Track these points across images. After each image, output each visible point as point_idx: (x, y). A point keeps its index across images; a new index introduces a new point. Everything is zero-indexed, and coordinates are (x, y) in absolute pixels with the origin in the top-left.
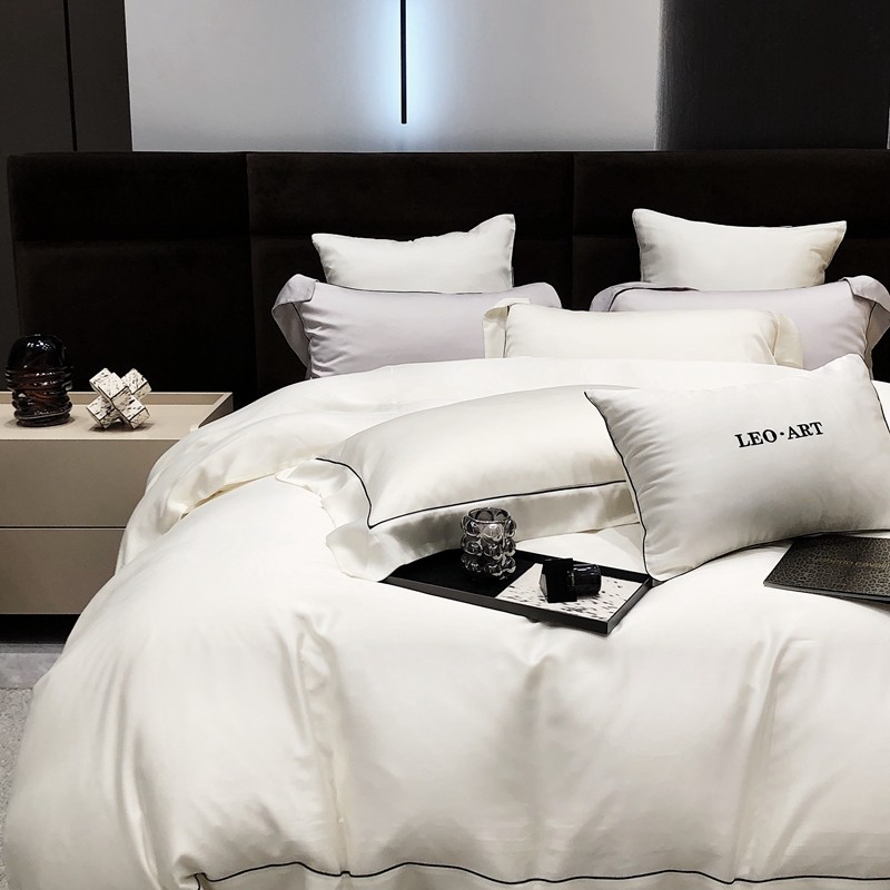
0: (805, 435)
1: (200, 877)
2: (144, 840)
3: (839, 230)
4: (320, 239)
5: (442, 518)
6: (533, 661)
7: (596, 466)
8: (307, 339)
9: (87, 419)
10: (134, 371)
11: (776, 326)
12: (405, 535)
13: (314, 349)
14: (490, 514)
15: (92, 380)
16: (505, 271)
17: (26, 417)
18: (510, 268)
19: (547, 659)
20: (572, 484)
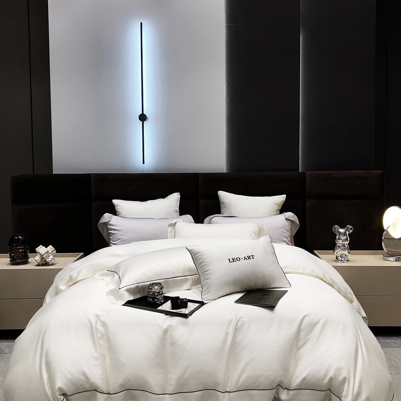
0: (249, 259)
1: (64, 395)
2: (48, 384)
3: (283, 197)
4: (115, 201)
5: (142, 286)
6: (165, 327)
7: (190, 270)
8: (109, 234)
9: (34, 263)
10: (50, 246)
11: (260, 228)
12: (130, 291)
13: (111, 237)
14: (156, 284)
15: (36, 249)
16: (176, 211)
17: (14, 262)
18: (178, 210)
19: (170, 326)
20: (183, 275)
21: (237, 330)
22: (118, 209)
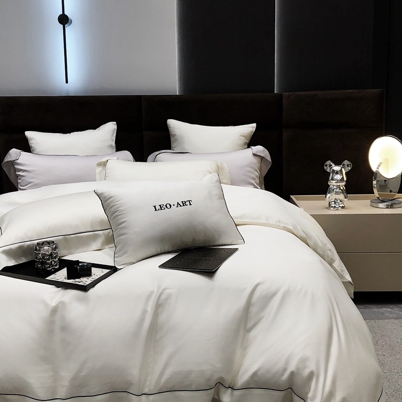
0: (184, 205)
3: (253, 127)
4: (28, 134)
5: (28, 246)
6: (53, 304)
8: (17, 177)
11: (218, 167)
12: (9, 253)
13: (19, 181)
14: (49, 243)
16: (111, 146)
18: (114, 144)
19: (61, 302)
20: (90, 230)
21: (159, 306)
22: (32, 143)
